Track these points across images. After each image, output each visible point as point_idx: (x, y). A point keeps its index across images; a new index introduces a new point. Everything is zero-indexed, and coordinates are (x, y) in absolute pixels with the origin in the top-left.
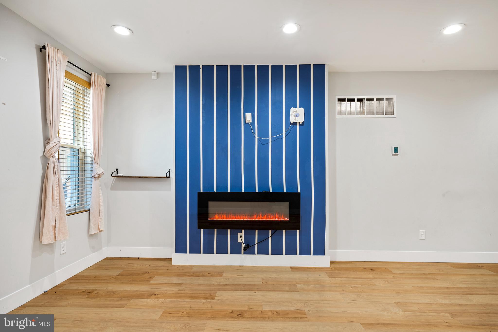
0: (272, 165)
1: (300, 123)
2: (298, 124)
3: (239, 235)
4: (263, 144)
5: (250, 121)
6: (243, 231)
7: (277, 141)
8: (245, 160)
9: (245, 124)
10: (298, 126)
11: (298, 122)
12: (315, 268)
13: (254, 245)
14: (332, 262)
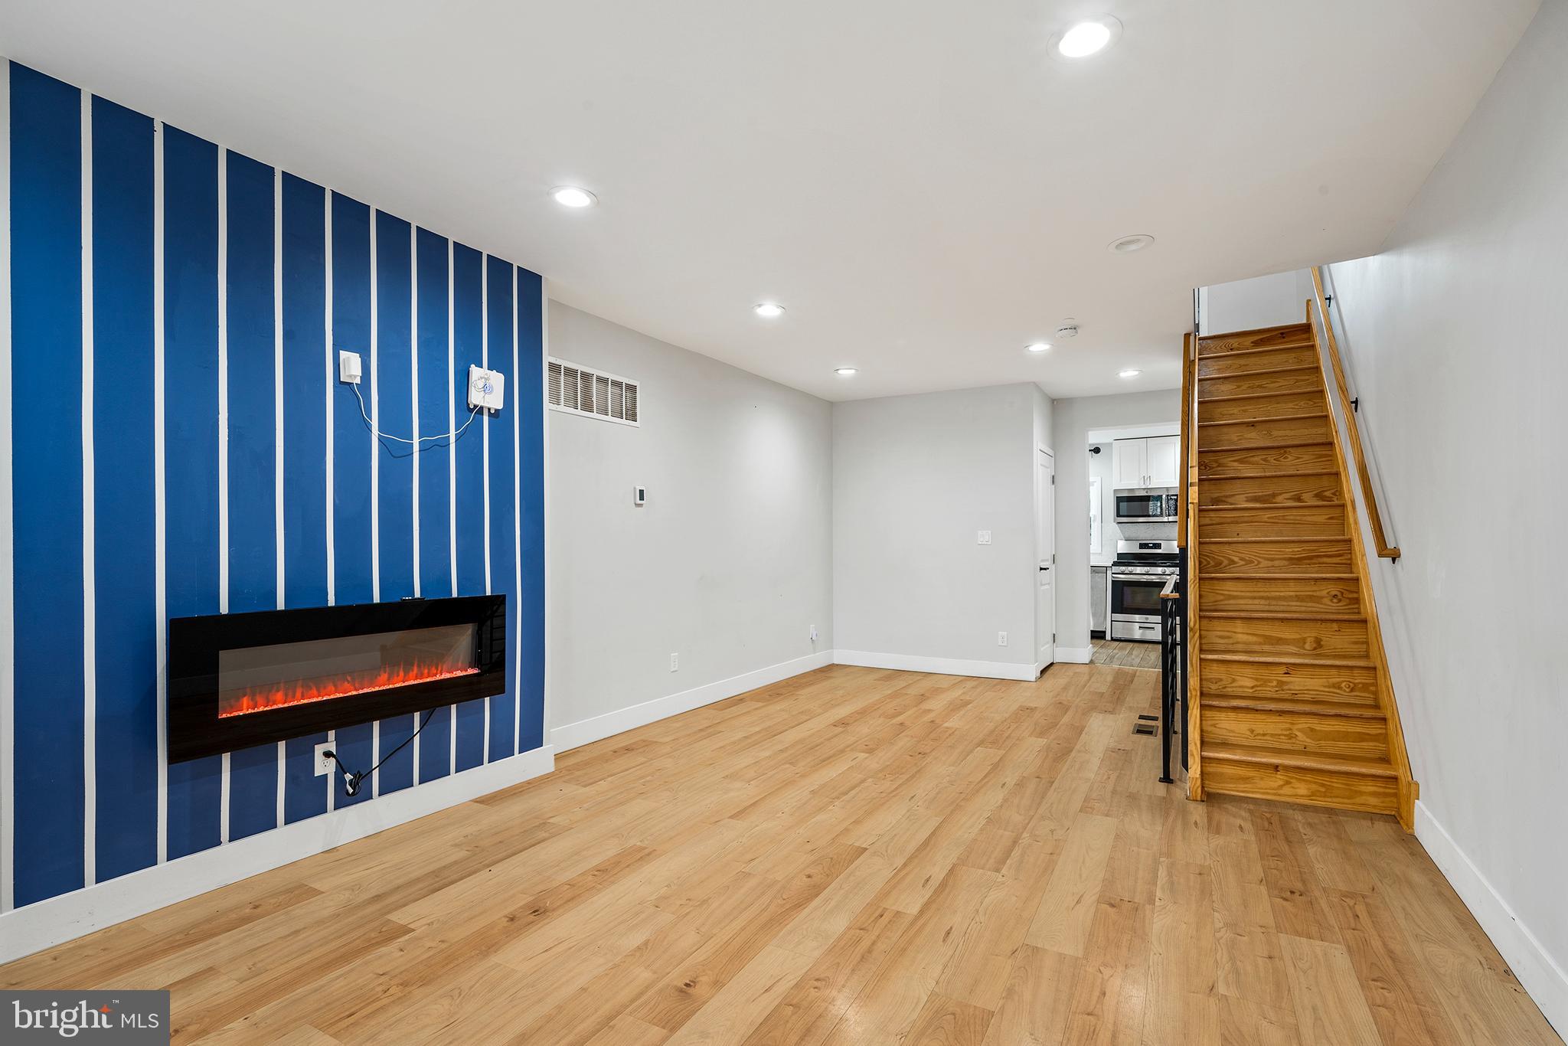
0: (420, 520)
1: (489, 409)
2: (486, 412)
3: (319, 750)
4: (395, 457)
5: (355, 376)
6: (332, 734)
7: (434, 452)
8: (337, 502)
9: (339, 383)
10: (486, 418)
11: (486, 407)
12: (529, 782)
13: (369, 773)
14: (558, 757)
